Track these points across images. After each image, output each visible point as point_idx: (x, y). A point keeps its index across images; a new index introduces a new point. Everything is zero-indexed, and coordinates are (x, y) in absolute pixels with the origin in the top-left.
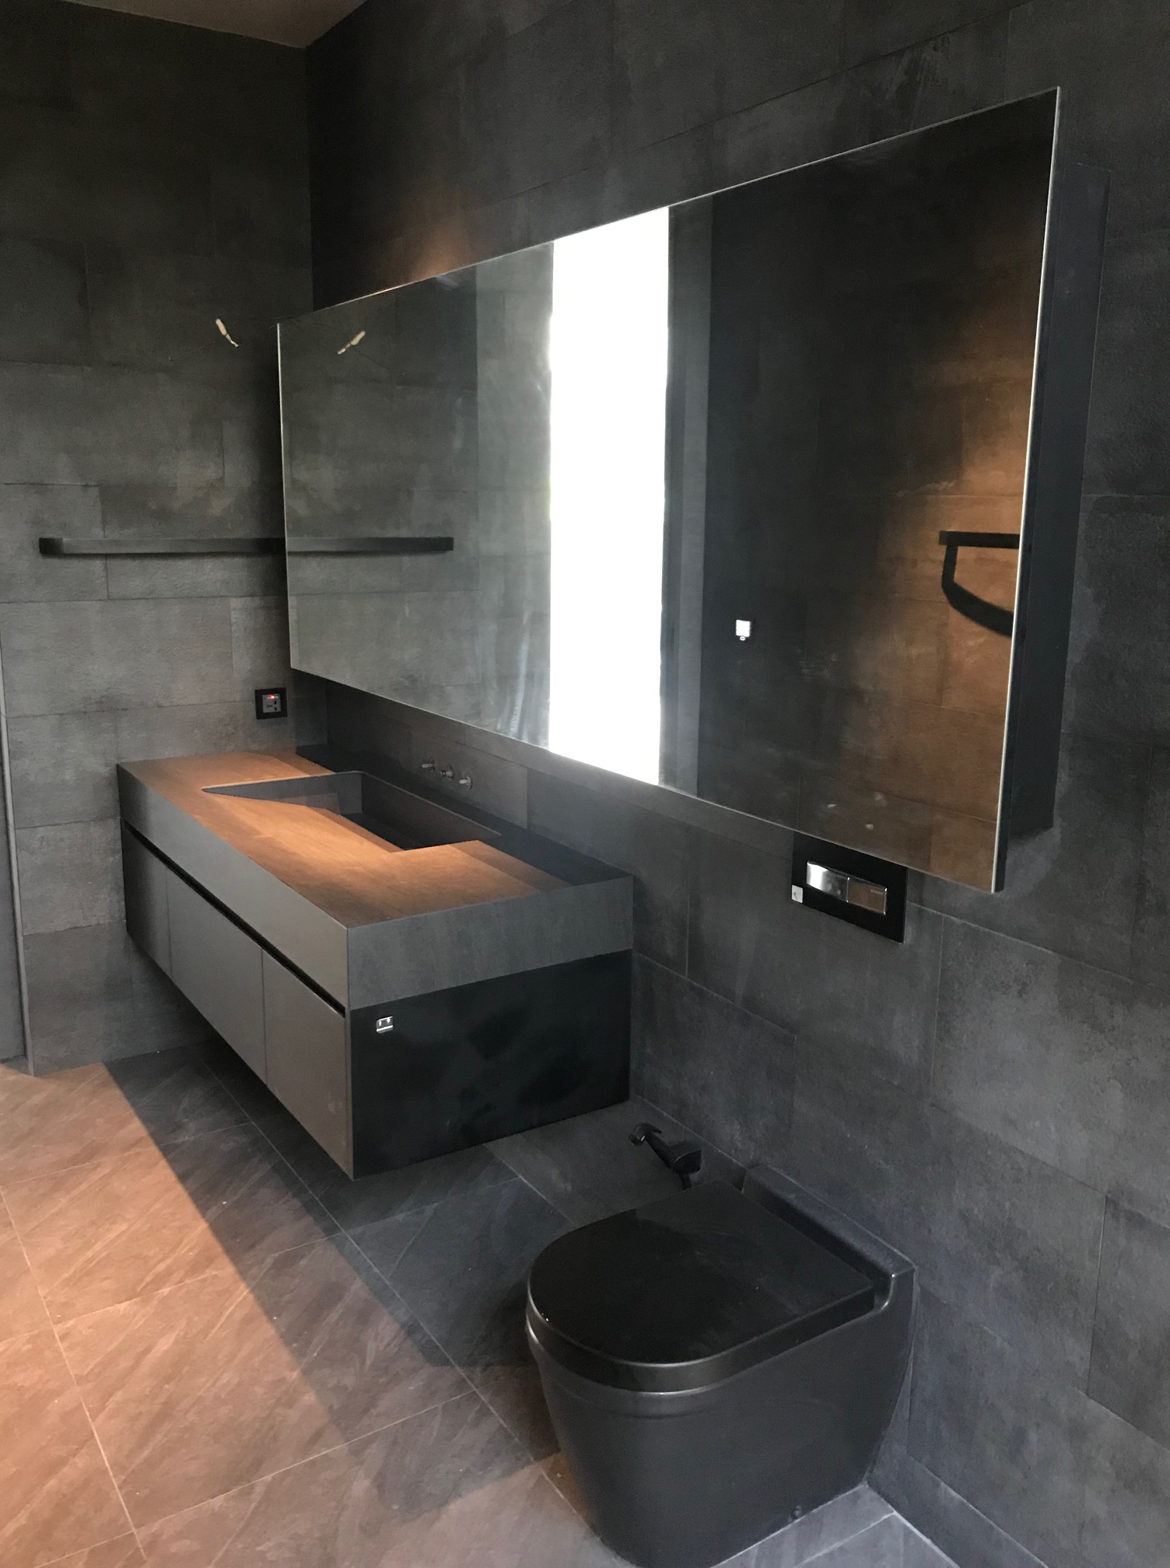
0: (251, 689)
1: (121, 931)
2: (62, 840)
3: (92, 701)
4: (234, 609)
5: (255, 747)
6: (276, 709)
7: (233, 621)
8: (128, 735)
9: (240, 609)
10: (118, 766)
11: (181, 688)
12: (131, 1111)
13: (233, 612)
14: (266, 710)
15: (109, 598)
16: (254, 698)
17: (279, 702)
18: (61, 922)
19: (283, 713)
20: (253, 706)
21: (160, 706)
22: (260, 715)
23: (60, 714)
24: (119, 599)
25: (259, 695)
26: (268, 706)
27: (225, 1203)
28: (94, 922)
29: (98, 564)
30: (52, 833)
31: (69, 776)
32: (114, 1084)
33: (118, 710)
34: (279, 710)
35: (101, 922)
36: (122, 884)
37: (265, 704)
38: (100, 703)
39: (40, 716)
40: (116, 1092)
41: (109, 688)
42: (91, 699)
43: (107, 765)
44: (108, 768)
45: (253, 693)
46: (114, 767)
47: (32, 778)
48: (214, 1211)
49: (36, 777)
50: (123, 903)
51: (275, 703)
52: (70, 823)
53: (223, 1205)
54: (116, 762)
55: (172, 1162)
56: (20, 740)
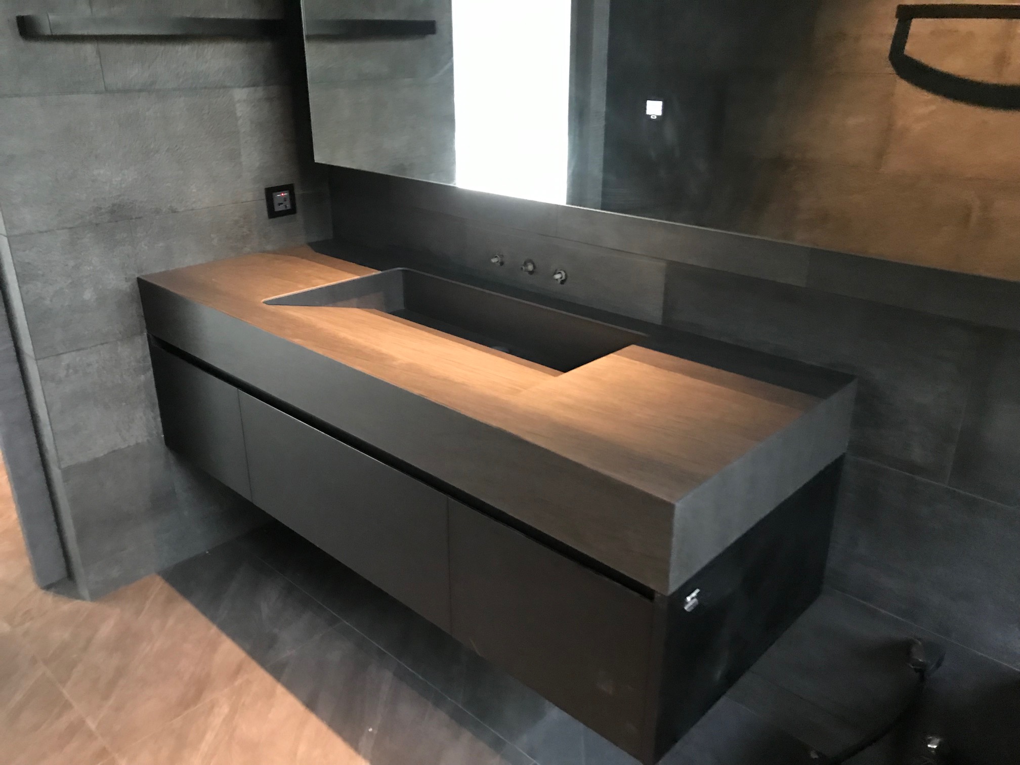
0: (262, 188)
1: (161, 447)
2: (89, 365)
3: (103, 211)
4: (239, 101)
5: (269, 247)
6: (286, 207)
7: (239, 114)
8: (145, 245)
9: (244, 101)
10: (140, 281)
11: (194, 190)
12: (214, 630)
13: (238, 105)
14: (278, 208)
15: (107, 90)
16: (264, 197)
17: (288, 200)
18: (99, 448)
19: (292, 211)
20: (263, 204)
21: (174, 211)
22: (272, 213)
23: (70, 228)
24: (119, 91)
25: (270, 193)
26: (280, 204)
27: (371, 730)
28: (132, 442)
29: (89, 49)
30: (78, 359)
31: (88, 295)
32: (180, 598)
33: (132, 219)
34: (289, 207)
35: (140, 441)
36: (156, 401)
37: (276, 202)
38: (112, 212)
39: (46, 232)
40: (186, 607)
41: (119, 196)
42: (101, 208)
43: (127, 280)
44: (129, 283)
45: (263, 191)
46: (135, 281)
47: (47, 302)
48: (364, 742)
49: (51, 301)
50: (159, 419)
51: (285, 201)
52: (96, 346)
53: (371, 733)
54: (137, 276)
55: (290, 686)
56: (27, 261)
